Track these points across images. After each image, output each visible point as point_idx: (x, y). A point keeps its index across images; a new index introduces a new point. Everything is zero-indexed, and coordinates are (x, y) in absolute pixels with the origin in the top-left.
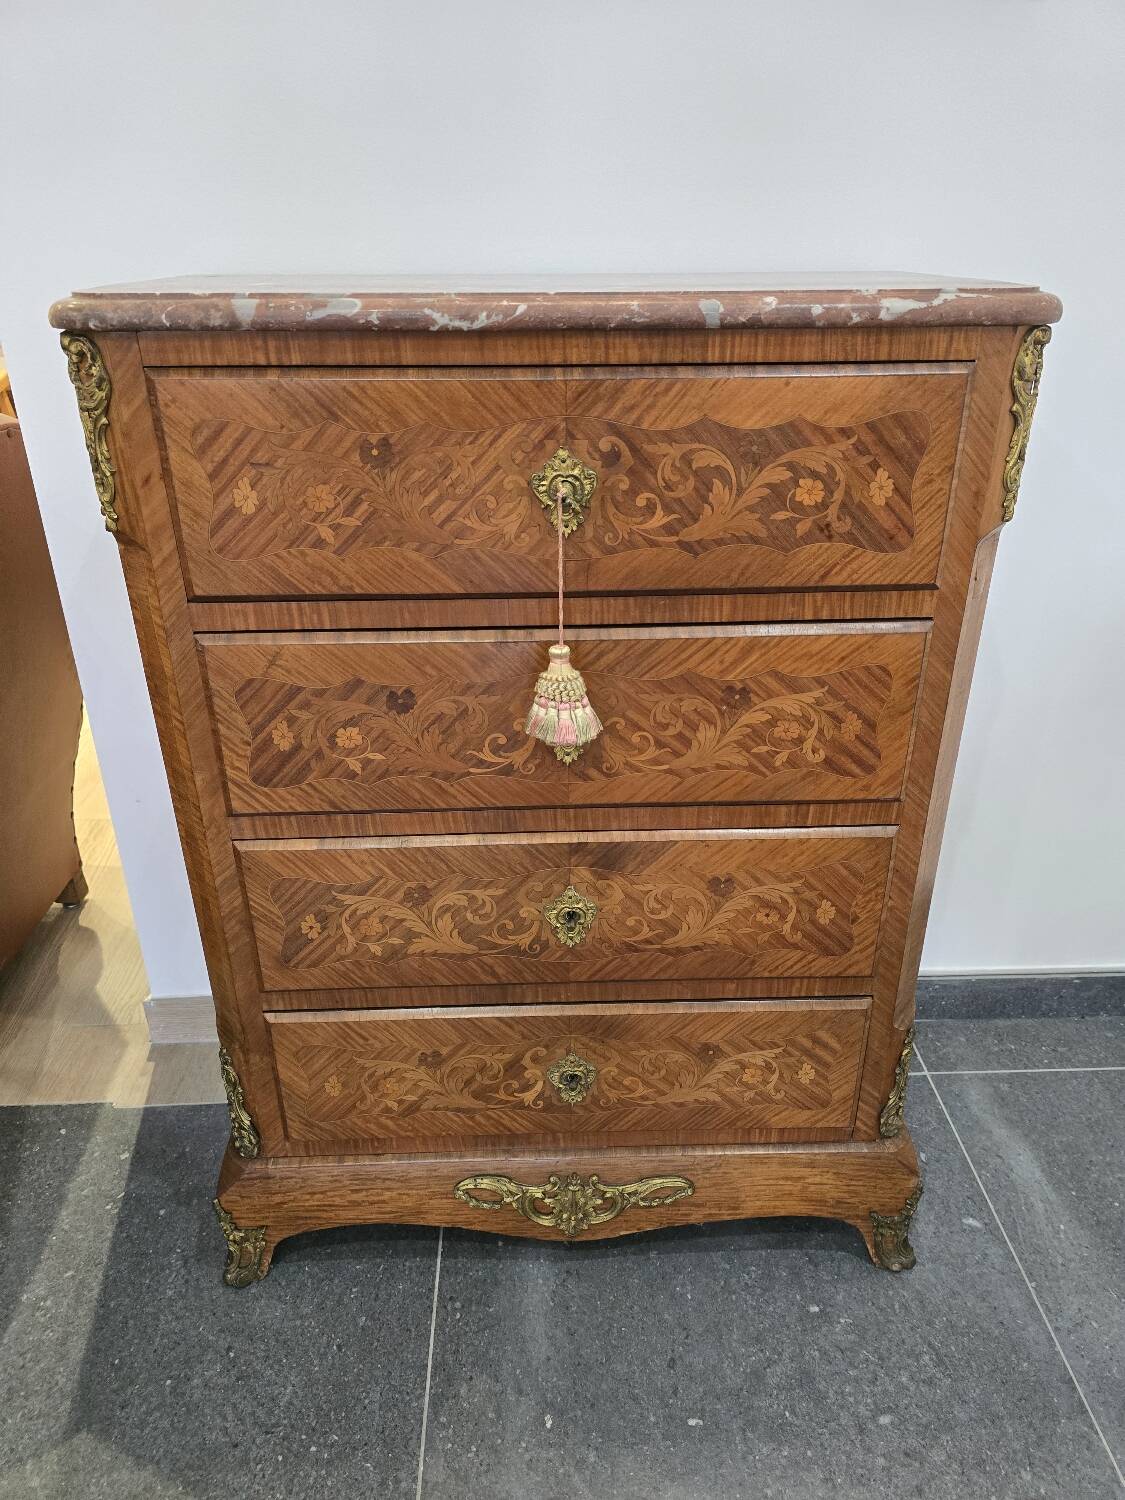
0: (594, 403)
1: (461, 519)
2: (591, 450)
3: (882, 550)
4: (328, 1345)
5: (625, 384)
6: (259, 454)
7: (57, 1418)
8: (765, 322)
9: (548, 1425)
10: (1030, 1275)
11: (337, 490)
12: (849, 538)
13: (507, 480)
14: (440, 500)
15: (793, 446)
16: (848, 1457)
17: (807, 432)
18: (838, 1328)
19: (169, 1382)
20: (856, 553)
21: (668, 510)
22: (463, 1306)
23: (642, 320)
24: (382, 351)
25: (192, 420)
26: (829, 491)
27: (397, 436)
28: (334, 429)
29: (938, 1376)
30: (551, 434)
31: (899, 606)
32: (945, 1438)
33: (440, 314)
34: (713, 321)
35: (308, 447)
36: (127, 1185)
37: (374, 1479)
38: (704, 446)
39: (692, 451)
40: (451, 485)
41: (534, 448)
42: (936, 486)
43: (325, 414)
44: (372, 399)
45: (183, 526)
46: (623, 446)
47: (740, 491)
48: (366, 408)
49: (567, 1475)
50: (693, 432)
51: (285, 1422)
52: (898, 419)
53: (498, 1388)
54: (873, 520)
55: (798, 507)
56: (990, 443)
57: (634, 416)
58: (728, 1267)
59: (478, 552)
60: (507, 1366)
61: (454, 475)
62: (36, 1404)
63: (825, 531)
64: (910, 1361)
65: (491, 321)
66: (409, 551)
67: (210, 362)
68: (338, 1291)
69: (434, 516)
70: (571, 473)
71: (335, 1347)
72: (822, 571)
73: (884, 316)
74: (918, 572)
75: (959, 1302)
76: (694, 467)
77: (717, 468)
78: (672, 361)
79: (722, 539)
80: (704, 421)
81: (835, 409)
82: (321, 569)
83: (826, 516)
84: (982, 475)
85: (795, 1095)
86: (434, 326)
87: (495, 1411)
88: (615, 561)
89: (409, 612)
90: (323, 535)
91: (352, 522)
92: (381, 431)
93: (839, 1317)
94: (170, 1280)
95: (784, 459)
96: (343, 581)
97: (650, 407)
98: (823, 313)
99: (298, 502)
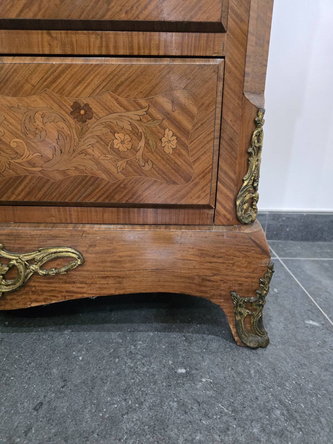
18: (199, 386)
29: (289, 428)
58: (121, 341)
64: (262, 415)
75: (306, 370)
85: (161, 167)
93: (202, 377)
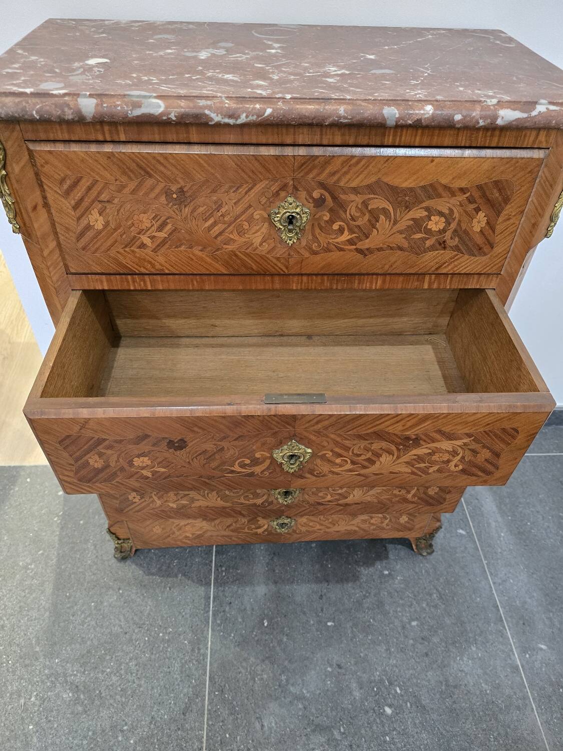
0: (311, 170)
1: (227, 234)
2: (308, 197)
3: (474, 255)
5: (331, 159)
6: (103, 195)
7: (44, 620)
8: (424, 123)
9: (266, 625)
10: (485, 557)
11: (152, 217)
12: (456, 248)
13: (255, 214)
14: (215, 224)
15: (430, 197)
16: (397, 640)
17: (440, 190)
18: (397, 581)
20: (458, 256)
21: (351, 231)
22: (226, 569)
23: (346, 121)
24: (177, 133)
25: (59, 175)
26: (448, 223)
27: (188, 186)
28: (150, 182)
29: (440, 604)
30: (284, 187)
31: (477, 282)
32: (440, 632)
33: (216, 114)
34: (391, 122)
35: (133, 192)
36: (63, 508)
37: (189, 648)
38: (377, 197)
39: (370, 199)
40: (221, 215)
41: (273, 195)
42: (511, 221)
43: (142, 173)
44: (172, 164)
45: (60, 235)
46: (327, 195)
47: (395, 222)
48: (169, 170)
49: (273, 647)
50: (370, 188)
51: (147, 623)
52: (497, 183)
53: (243, 608)
54: (471, 239)
55: (429, 232)
56: (548, 197)
57: (336, 178)
58: (348, 552)
59: (237, 253)
60: (246, 598)
61: (223, 210)
62: (34, 614)
63: (443, 245)
64: (427, 597)
65: (248, 119)
66: (196, 251)
67: (67, 138)
68: (168, 562)
69: (211, 232)
70: (294, 211)
71: (168, 589)
72: (437, 266)
73: (499, 122)
74: (492, 267)
75: (452, 570)
76: (369, 208)
77: (384, 209)
78: (362, 144)
79: (381, 248)
80: (378, 182)
81: (459, 177)
82: (144, 260)
83: (444, 237)
84: (540, 214)
86: (211, 121)
87: (242, 618)
88: (318, 258)
89: (197, 282)
90: (145, 242)
91: (162, 235)
92: (179, 183)
93: (397, 576)
94: (89, 556)
95: (424, 205)
96: (158, 266)
97: (346, 173)
98: (461, 120)
99: (128, 224)
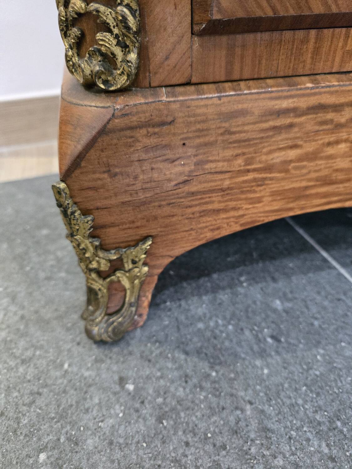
4: (259, 340)
19: (42, 457)
71: (269, 340)
